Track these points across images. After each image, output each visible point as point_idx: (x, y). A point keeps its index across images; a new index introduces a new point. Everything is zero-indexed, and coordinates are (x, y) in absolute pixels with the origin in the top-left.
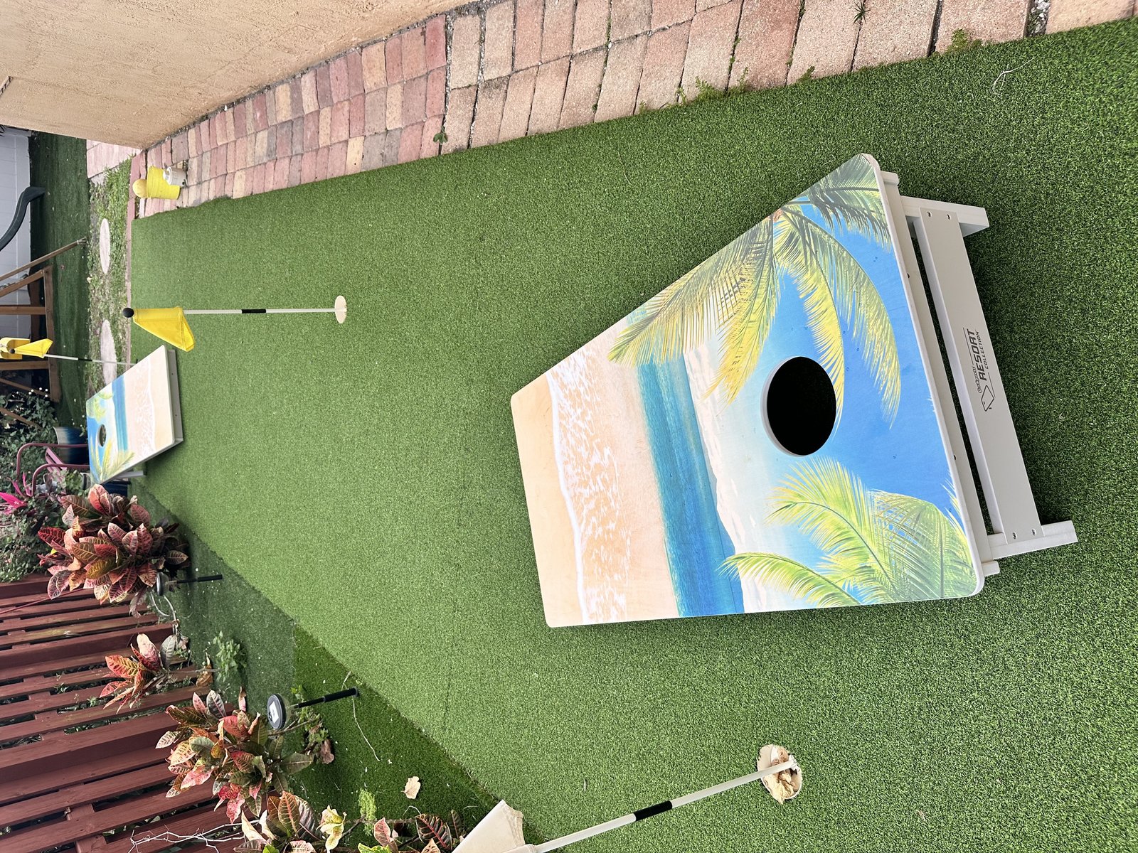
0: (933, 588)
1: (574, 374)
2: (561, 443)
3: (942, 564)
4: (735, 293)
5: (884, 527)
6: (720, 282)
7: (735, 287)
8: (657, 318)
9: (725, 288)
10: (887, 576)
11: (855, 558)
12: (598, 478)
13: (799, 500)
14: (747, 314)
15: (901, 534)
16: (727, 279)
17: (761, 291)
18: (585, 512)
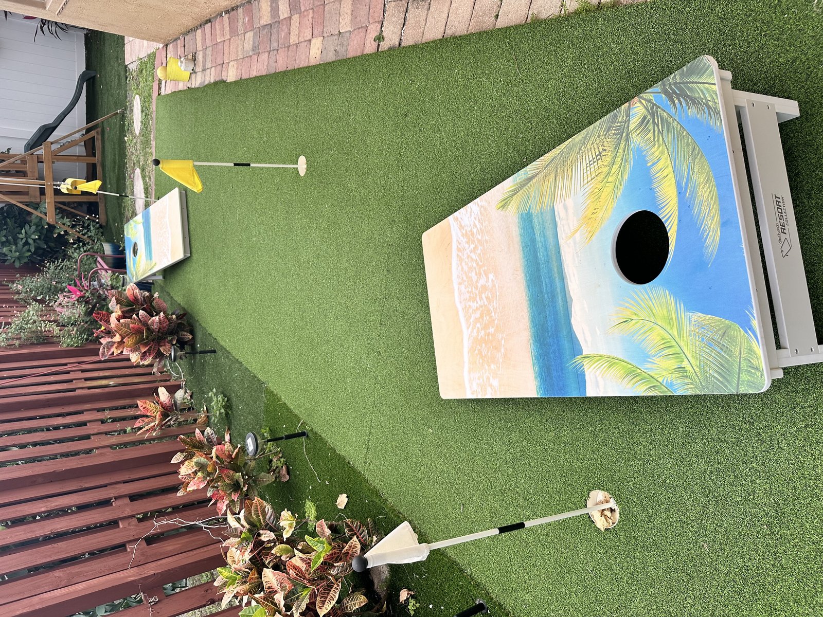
0: (731, 385)
1: (470, 220)
2: (457, 269)
3: (739, 368)
4: (597, 160)
5: (697, 339)
6: (586, 151)
7: (598, 155)
8: (536, 178)
9: (590, 156)
10: (697, 374)
11: (673, 361)
12: (483, 296)
13: (634, 317)
14: (606, 177)
15: (710, 345)
16: (593, 149)
17: (618, 160)
18: (472, 320)
